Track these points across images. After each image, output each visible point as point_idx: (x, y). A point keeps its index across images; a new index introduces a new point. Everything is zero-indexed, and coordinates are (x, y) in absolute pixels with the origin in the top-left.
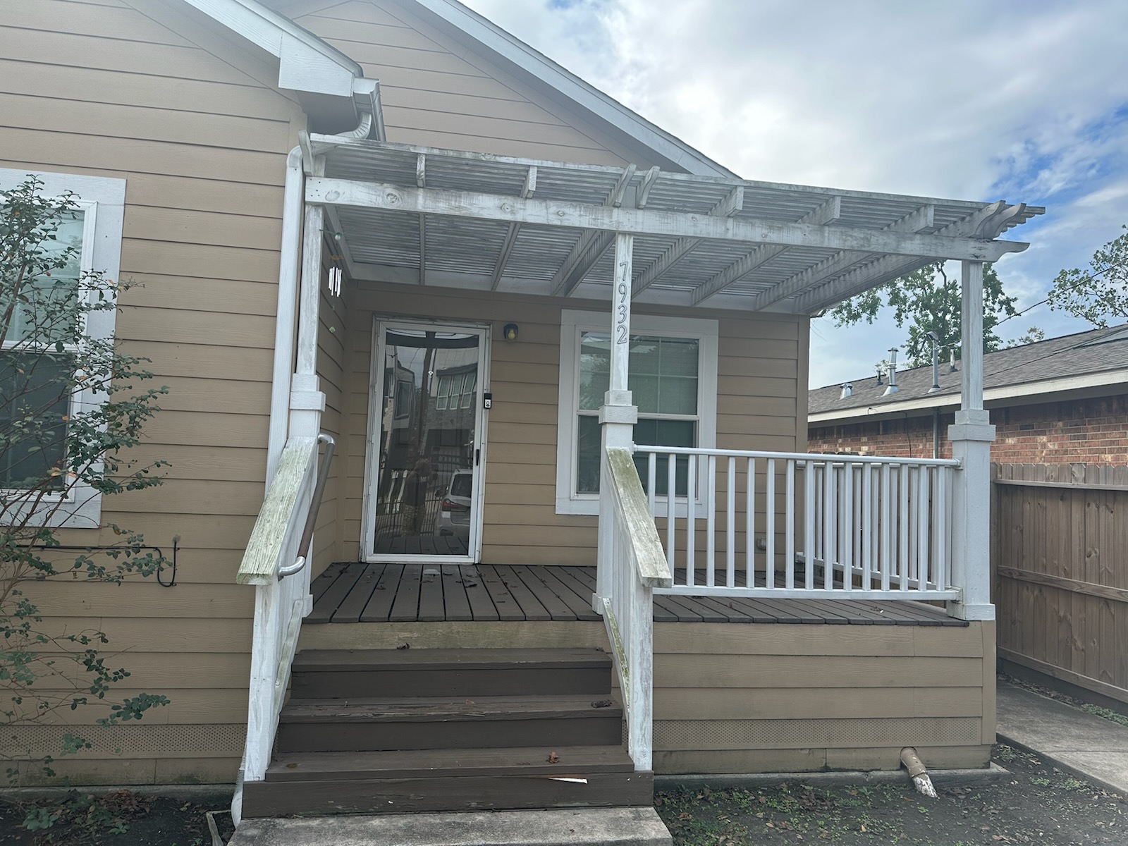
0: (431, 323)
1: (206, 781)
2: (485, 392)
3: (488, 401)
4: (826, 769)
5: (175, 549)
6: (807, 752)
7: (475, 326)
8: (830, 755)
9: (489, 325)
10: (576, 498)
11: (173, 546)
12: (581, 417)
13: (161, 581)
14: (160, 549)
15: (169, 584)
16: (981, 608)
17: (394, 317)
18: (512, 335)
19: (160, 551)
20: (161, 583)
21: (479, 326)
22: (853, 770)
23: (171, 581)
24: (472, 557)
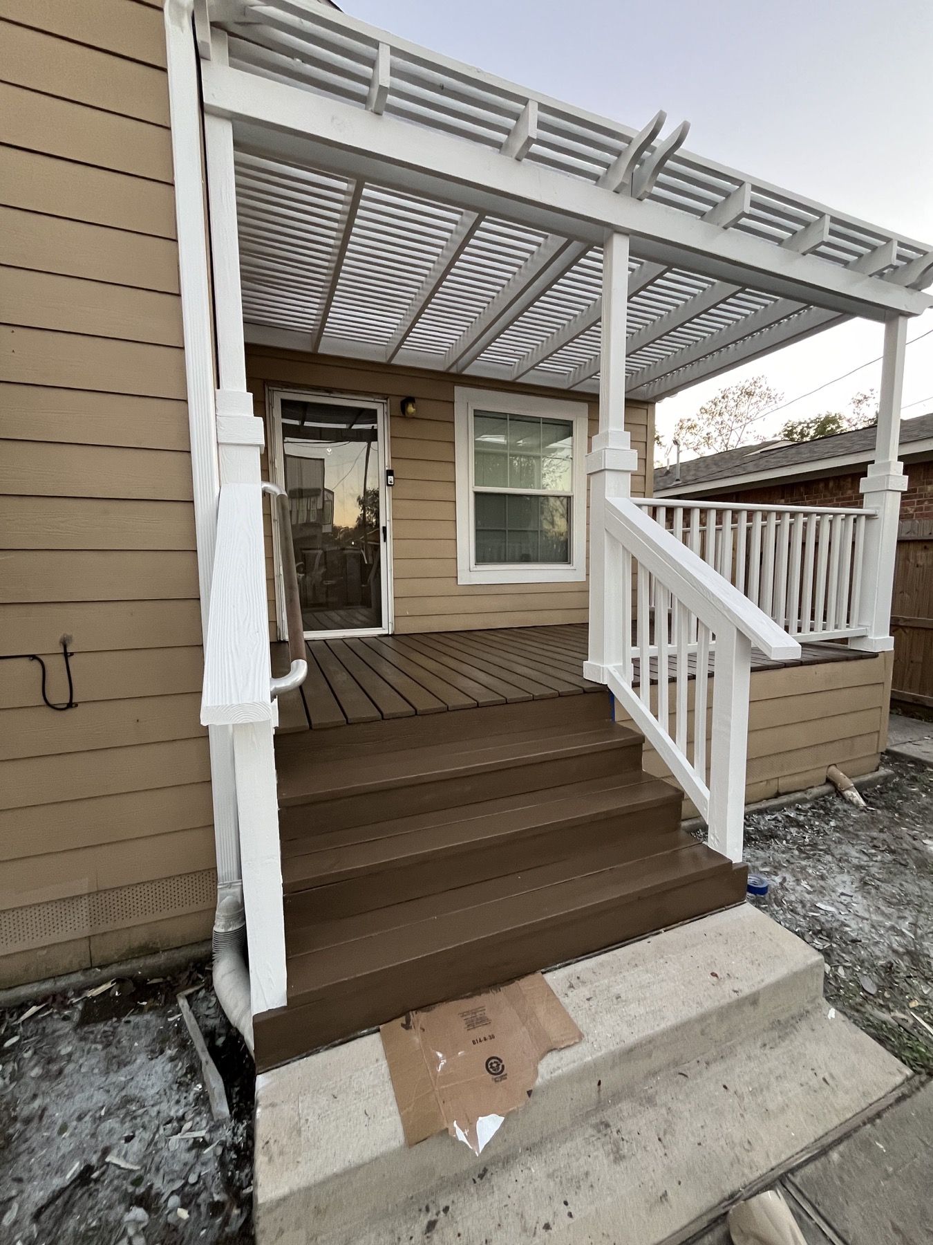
0: (327, 394)
1: (168, 946)
2: (387, 469)
3: (391, 478)
4: (778, 795)
5: (67, 655)
6: (765, 783)
7: (372, 400)
8: (781, 781)
9: (386, 399)
10: (475, 569)
11: (63, 651)
12: (477, 494)
13: (52, 702)
14: (41, 658)
15: (65, 706)
16: (881, 640)
17: (287, 387)
18: (411, 409)
19: (42, 663)
20: (48, 704)
21: (377, 400)
22: (796, 791)
23: (68, 702)
24: (387, 628)
